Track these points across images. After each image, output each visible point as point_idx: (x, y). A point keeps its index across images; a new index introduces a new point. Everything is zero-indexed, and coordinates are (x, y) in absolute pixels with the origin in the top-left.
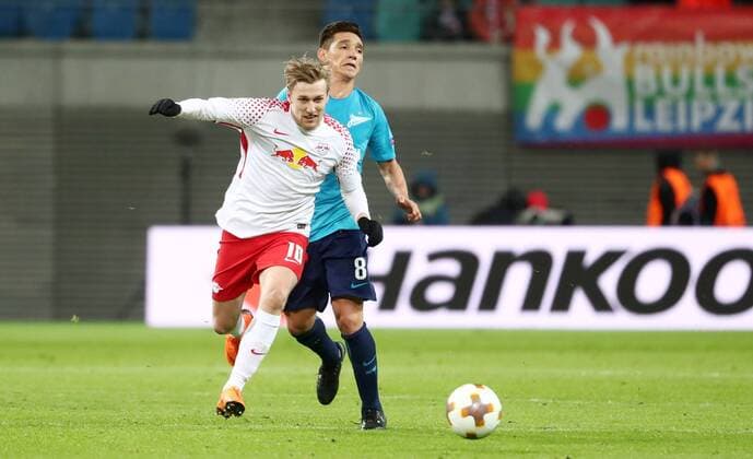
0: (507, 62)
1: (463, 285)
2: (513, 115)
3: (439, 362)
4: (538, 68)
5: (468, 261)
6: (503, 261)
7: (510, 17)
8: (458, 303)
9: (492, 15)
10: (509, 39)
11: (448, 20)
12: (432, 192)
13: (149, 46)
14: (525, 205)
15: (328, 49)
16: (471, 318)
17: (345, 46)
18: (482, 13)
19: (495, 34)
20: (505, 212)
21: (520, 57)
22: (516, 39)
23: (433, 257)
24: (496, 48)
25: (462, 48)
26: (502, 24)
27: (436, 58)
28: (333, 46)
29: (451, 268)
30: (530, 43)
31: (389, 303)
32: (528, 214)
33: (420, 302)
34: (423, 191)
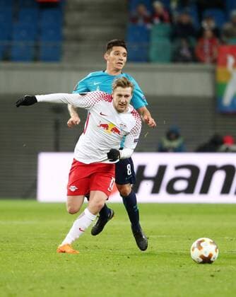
0: (214, 72)
1: (192, 182)
2: (216, 99)
3: (180, 219)
4: (229, 76)
5: (195, 170)
6: (211, 170)
7: (215, 51)
8: (190, 190)
9: (207, 50)
10: (215, 61)
11: (185, 52)
12: (177, 137)
13: (39, 64)
14: (222, 142)
15: (109, 54)
16: (196, 198)
17: (117, 53)
18: (202, 49)
19: (208, 59)
20: (213, 146)
21: (220, 70)
22: (218, 61)
23: (178, 168)
24: (208, 65)
25: (192, 66)
26: (211, 54)
27: (180, 71)
28: (112, 53)
29: (186, 173)
30: (225, 63)
31: (156, 190)
32: (224, 147)
33: (171, 190)
34: (173, 136)
